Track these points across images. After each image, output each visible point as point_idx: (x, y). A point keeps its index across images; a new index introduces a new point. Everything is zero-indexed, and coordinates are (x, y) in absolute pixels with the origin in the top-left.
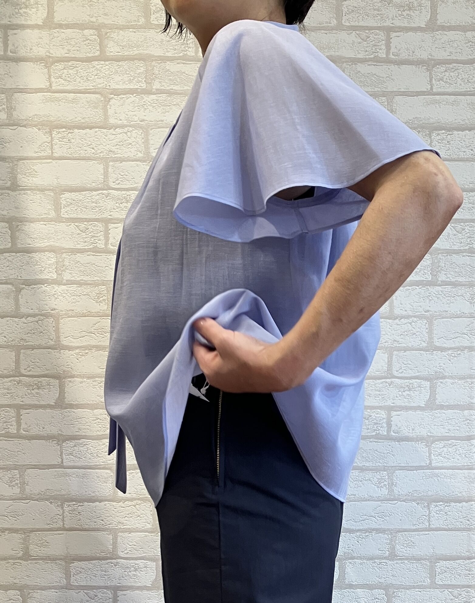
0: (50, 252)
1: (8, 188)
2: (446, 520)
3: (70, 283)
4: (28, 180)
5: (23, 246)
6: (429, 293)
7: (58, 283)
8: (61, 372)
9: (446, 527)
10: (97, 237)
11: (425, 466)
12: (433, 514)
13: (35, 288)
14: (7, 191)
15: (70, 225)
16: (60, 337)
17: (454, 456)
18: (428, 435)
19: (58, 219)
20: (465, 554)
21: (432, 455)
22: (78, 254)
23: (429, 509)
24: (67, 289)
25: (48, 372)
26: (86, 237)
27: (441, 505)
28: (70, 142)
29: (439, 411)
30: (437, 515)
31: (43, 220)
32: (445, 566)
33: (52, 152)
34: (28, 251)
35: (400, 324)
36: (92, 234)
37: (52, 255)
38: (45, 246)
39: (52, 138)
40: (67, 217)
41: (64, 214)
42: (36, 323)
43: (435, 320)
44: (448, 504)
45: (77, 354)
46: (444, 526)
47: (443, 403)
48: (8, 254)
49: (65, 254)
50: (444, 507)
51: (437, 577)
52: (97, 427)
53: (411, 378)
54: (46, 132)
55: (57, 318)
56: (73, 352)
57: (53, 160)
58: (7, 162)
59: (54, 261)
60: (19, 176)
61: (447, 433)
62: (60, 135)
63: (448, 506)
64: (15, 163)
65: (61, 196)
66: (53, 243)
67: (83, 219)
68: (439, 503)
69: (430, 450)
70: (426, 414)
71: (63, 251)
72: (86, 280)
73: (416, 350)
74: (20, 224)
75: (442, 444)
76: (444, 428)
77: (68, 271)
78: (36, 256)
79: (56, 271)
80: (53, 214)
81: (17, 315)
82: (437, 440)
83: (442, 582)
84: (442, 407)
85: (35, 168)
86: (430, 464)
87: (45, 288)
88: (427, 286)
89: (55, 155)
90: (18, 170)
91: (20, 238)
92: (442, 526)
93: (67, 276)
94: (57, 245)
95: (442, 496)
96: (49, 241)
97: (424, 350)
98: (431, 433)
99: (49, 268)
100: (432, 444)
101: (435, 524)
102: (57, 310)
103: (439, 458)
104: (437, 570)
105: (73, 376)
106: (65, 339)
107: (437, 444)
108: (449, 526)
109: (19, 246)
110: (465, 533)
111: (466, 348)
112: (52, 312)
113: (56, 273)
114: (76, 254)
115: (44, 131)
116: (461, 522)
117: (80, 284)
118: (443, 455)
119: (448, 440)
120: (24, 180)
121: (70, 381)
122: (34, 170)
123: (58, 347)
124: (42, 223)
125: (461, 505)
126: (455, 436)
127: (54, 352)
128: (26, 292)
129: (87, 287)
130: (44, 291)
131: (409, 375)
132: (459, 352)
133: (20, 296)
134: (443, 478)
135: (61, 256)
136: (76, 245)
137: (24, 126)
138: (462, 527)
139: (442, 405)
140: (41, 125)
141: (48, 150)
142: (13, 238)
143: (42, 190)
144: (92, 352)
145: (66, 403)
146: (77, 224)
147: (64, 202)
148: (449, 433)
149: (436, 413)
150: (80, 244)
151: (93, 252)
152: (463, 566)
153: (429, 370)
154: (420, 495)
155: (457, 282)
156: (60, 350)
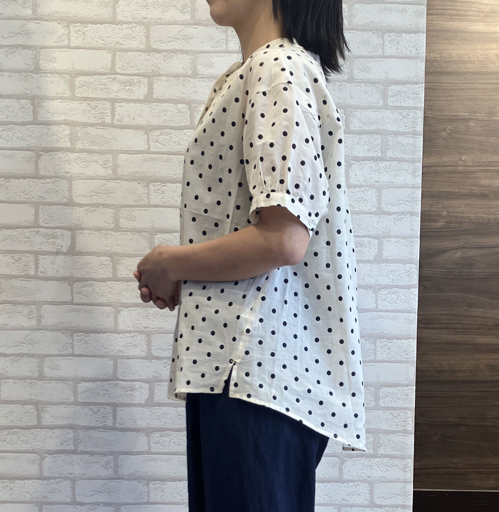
0: (65, 125)
1: (31, 72)
2: (389, 354)
3: (81, 151)
4: (49, 65)
5: (43, 119)
6: (379, 167)
7: (72, 151)
8: (73, 225)
9: (389, 359)
10: (105, 113)
11: (372, 309)
12: (379, 349)
13: (52, 154)
14: (30, 74)
15: (82, 103)
16: (72, 196)
17: (396, 301)
18: (375, 284)
19: (73, 98)
20: (403, 382)
21: (378, 300)
22: (89, 128)
23: (375, 344)
24: (79, 156)
25: (62, 225)
26: (96, 114)
27: (385, 341)
28: (84, 35)
29: (385, 264)
30: (382, 350)
31: (60, 98)
32: (387, 391)
33: (69, 42)
34: (47, 124)
35: (355, 192)
36: (101, 111)
37: (67, 127)
38: (61, 120)
39: (69, 31)
40: (80, 96)
41: (77, 94)
42: (53, 184)
43: (383, 190)
44: (391, 341)
45: (87, 210)
46: (387, 359)
47: (388, 258)
48: (30, 126)
49: (78, 127)
50: (387, 343)
51: (381, 401)
52: (102, 271)
53: (362, 237)
54: (64, 26)
55: (70, 180)
56: (83, 209)
57: (70, 49)
58: (32, 50)
59: (69, 132)
60: (41, 62)
61: (391, 282)
62: (76, 29)
63: (390, 342)
64: (38, 50)
65: (76, 79)
66: (68, 117)
67: (94, 98)
68: (383, 340)
69: (376, 296)
70: (375, 266)
71: (77, 124)
72: (95, 149)
73: (367, 214)
74: (41, 101)
75: (387, 292)
76: (388, 278)
77: (80, 141)
78: (54, 128)
79: (70, 141)
80: (68, 94)
81: (36, 176)
82: (383, 288)
83: (384, 404)
84: (387, 261)
85: (54, 55)
86: (377, 307)
87: (61, 155)
88: (378, 161)
89: (71, 45)
90: (41, 57)
91: (40, 113)
92: (386, 359)
93: (79, 145)
94: (71, 119)
95: (386, 334)
96: (65, 116)
97: (374, 214)
98: (378, 282)
99: (64, 138)
100: (378, 291)
101: (379, 357)
102: (71, 174)
103: (384, 303)
104: (381, 394)
105: (82, 229)
106: (77, 198)
107: (383, 291)
108: (392, 359)
109: (40, 119)
110: (404, 365)
111: (408, 213)
112: (66, 175)
113: (70, 143)
114: (87, 128)
115: (63, 25)
116: (401, 356)
117: (90, 152)
118: (388, 300)
119: (392, 288)
120: (44, 65)
121: (80, 233)
122: (54, 57)
123: (70, 204)
124: (59, 100)
125: (401, 342)
126: (397, 285)
127: (68, 208)
128: (45, 158)
129: (95, 155)
130: (60, 157)
131: (361, 234)
132: (402, 216)
133: (39, 161)
134: (387, 319)
135: (75, 128)
136: (88, 120)
137: (47, 20)
138: (402, 359)
139: (388, 259)
140: (60, 20)
141: (65, 40)
142: (35, 113)
143: (59, 73)
144: (99, 209)
145: (77, 250)
146: (88, 102)
147: (78, 84)
148: (392, 282)
149: (383, 266)
150: (90, 119)
151: (102, 126)
152: (402, 392)
153: (378, 230)
154: (368, 333)
155: (402, 158)
156: (72, 207)
